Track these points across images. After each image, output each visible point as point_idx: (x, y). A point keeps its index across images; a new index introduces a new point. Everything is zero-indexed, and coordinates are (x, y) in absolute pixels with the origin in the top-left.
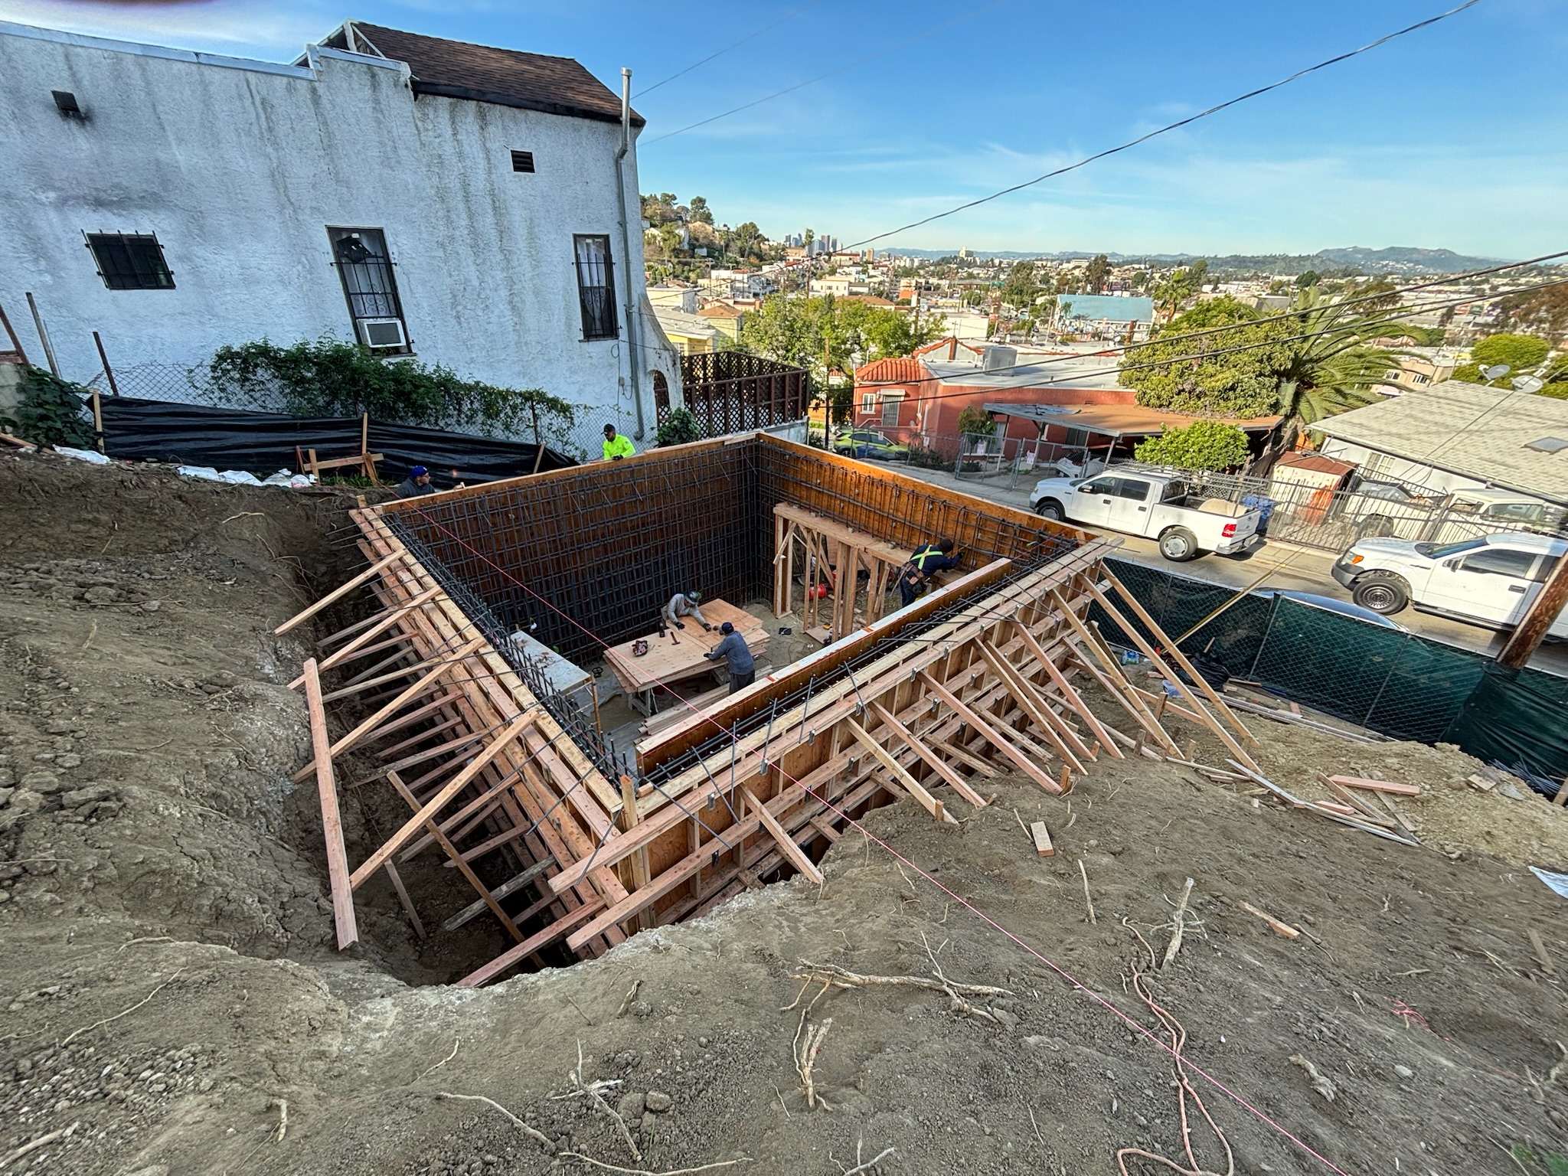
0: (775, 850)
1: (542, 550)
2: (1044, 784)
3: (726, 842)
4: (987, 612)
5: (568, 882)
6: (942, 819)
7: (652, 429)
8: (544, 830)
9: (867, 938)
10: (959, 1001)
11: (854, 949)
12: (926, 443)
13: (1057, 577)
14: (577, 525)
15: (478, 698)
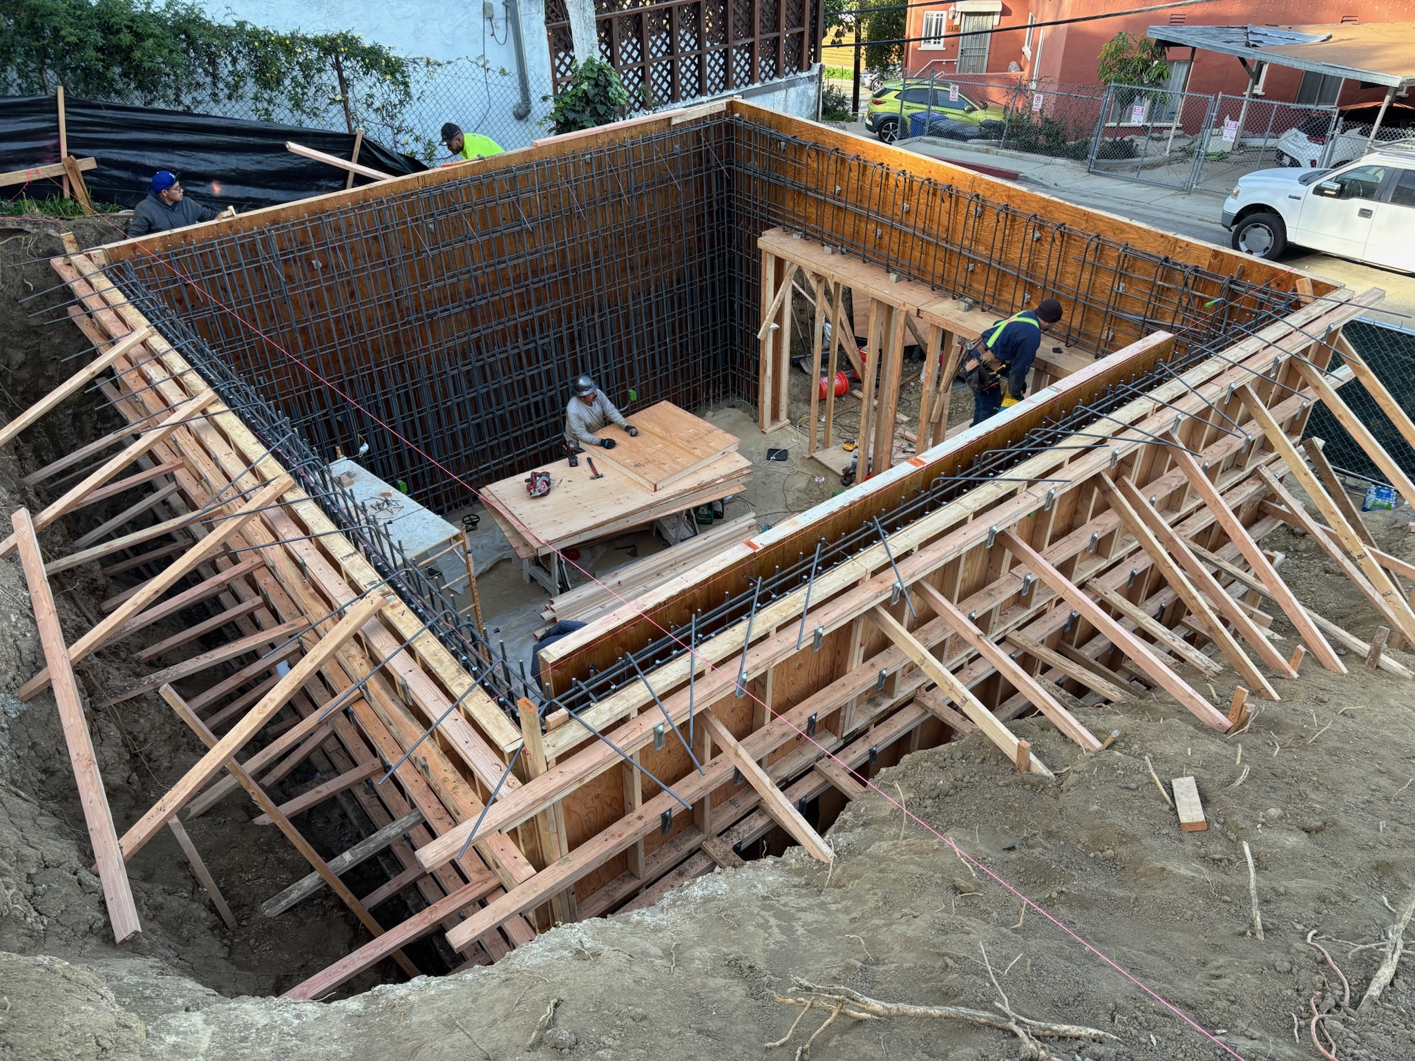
0: (758, 808)
1: (369, 320)
2: (1201, 715)
3: (682, 797)
4: (1125, 429)
5: (445, 854)
6: (1028, 769)
7: (545, 99)
8: (405, 774)
9: (897, 948)
10: (1032, 1046)
11: (877, 962)
12: (1037, 105)
13: (1252, 365)
14: (424, 276)
15: (287, 570)
